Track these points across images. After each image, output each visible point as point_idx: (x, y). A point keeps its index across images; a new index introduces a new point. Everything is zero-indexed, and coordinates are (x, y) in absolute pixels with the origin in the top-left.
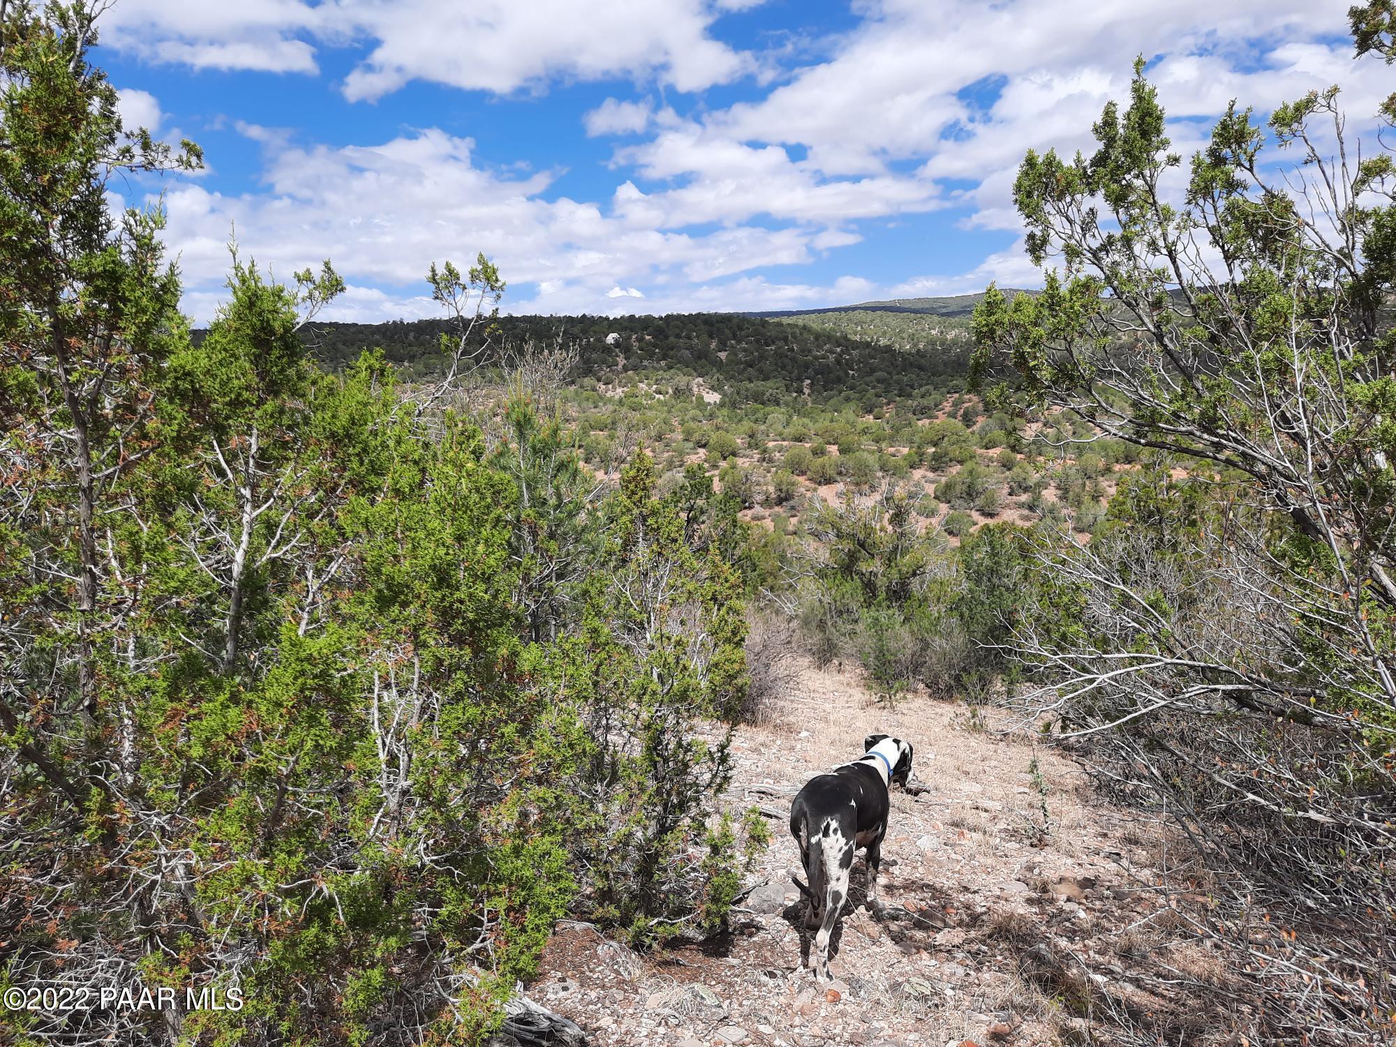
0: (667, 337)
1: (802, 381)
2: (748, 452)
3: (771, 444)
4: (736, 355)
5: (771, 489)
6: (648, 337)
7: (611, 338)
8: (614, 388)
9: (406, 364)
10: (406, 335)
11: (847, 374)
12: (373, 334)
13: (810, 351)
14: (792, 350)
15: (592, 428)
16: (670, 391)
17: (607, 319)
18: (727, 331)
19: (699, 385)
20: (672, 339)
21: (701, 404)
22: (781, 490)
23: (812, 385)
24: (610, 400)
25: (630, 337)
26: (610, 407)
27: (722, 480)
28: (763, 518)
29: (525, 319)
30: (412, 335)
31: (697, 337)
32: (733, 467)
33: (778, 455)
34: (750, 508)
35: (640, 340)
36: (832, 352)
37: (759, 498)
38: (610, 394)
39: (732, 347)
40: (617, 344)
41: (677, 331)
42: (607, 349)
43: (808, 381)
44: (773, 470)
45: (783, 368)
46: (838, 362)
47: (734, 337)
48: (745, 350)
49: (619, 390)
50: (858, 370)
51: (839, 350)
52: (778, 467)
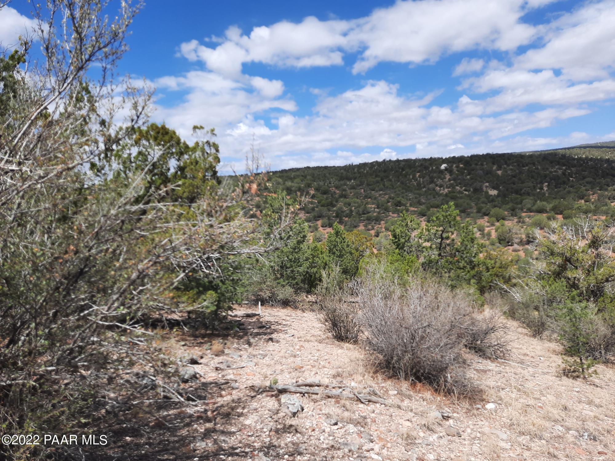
0: (471, 165)
1: (543, 184)
2: (511, 218)
3: (524, 214)
4: (507, 172)
5: (524, 236)
6: (461, 166)
7: (443, 167)
8: (444, 189)
9: (352, 181)
10: (354, 169)
11: (569, 180)
12: (341, 170)
13: (547, 169)
14: (538, 169)
15: (432, 207)
16: (472, 190)
17: (442, 158)
18: (502, 161)
19: (486, 187)
20: (473, 166)
21: (488, 196)
22: (529, 237)
23: (548, 186)
24: (441, 194)
25: (452, 166)
26: (441, 198)
27: (496, 231)
28: (519, 251)
29: (404, 161)
30: (356, 170)
31: (486, 164)
32: (503, 225)
33: (528, 219)
34: (511, 245)
35: (458, 167)
36: (560, 169)
37: (517, 241)
38: (441, 192)
39: (505, 168)
40: (446, 169)
41: (476, 162)
42: (441, 172)
43: (546, 184)
44: (525, 227)
45: (532, 177)
46: (564, 174)
47: (506, 163)
48: (511, 169)
49: (446, 190)
50: (574, 178)
51: (564, 168)
52: (528, 226)
